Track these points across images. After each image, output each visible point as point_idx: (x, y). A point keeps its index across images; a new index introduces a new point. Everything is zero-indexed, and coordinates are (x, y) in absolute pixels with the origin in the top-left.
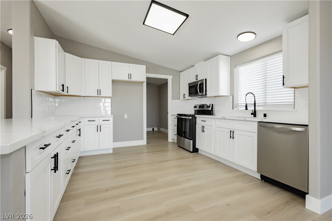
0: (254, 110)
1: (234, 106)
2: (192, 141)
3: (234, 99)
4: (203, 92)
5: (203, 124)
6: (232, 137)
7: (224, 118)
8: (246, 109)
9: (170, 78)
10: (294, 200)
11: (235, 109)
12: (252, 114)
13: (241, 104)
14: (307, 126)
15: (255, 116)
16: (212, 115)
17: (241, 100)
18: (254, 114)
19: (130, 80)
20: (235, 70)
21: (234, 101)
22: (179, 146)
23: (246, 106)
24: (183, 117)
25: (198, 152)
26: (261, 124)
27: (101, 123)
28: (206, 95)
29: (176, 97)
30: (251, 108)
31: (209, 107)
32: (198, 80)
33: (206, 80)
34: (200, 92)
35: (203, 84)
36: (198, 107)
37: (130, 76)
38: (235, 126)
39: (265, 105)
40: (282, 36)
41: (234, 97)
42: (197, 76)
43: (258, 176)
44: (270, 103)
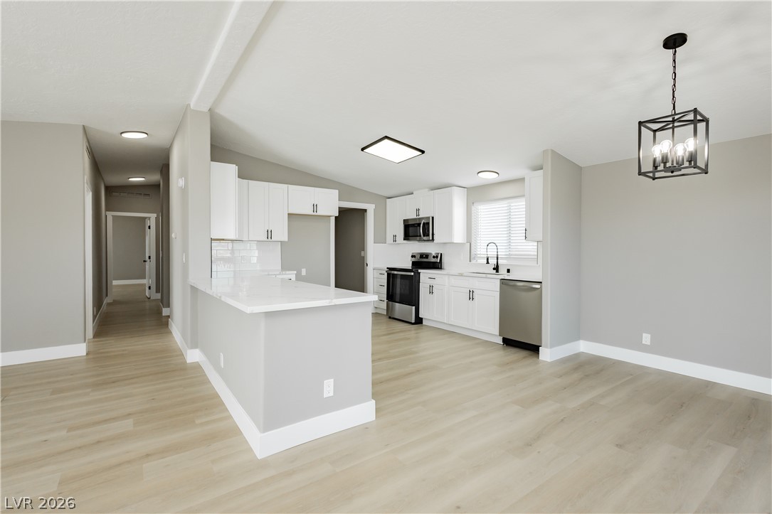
0: (496, 263)
1: (472, 256)
2: (414, 307)
3: (472, 248)
4: (428, 235)
5: (431, 282)
6: (471, 298)
7: (461, 275)
8: (488, 263)
9: (370, 208)
10: (531, 355)
11: (473, 262)
12: (494, 269)
13: (480, 254)
14: (541, 282)
15: (497, 271)
16: (441, 268)
17: (481, 250)
18: (497, 269)
19: (315, 213)
20: (473, 208)
21: (472, 251)
22: (390, 318)
23: (488, 259)
24: (396, 272)
25: (422, 323)
26: (504, 282)
28: (433, 239)
29: (380, 239)
30: (493, 262)
31: (437, 257)
32: (420, 216)
33: (433, 218)
34: (424, 236)
35: (428, 223)
36: (418, 257)
37: (315, 207)
38: (475, 284)
39: (509, 257)
40: (524, 179)
41: (472, 245)
42: (418, 210)
43: (500, 341)
44: (515, 255)
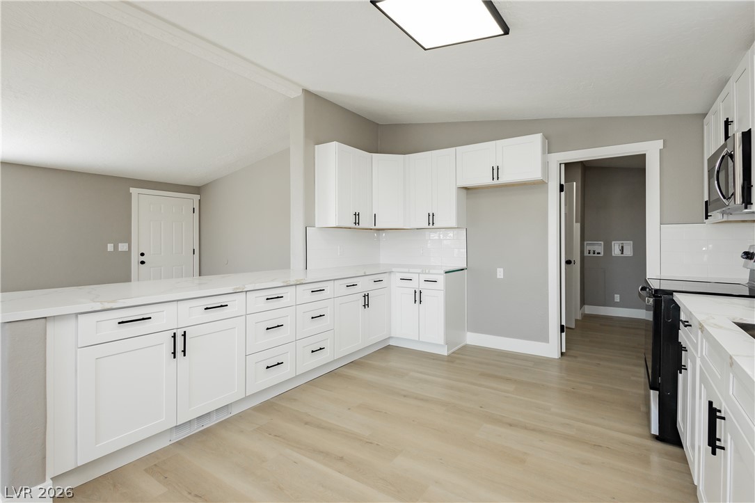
2: (653, 394)
4: (734, 192)
19: (496, 182)
27: (424, 286)
37: (496, 172)
